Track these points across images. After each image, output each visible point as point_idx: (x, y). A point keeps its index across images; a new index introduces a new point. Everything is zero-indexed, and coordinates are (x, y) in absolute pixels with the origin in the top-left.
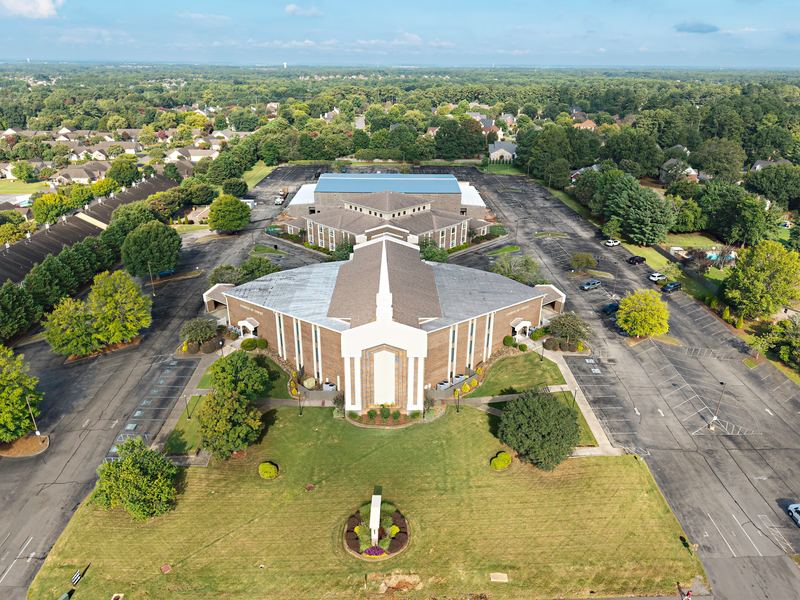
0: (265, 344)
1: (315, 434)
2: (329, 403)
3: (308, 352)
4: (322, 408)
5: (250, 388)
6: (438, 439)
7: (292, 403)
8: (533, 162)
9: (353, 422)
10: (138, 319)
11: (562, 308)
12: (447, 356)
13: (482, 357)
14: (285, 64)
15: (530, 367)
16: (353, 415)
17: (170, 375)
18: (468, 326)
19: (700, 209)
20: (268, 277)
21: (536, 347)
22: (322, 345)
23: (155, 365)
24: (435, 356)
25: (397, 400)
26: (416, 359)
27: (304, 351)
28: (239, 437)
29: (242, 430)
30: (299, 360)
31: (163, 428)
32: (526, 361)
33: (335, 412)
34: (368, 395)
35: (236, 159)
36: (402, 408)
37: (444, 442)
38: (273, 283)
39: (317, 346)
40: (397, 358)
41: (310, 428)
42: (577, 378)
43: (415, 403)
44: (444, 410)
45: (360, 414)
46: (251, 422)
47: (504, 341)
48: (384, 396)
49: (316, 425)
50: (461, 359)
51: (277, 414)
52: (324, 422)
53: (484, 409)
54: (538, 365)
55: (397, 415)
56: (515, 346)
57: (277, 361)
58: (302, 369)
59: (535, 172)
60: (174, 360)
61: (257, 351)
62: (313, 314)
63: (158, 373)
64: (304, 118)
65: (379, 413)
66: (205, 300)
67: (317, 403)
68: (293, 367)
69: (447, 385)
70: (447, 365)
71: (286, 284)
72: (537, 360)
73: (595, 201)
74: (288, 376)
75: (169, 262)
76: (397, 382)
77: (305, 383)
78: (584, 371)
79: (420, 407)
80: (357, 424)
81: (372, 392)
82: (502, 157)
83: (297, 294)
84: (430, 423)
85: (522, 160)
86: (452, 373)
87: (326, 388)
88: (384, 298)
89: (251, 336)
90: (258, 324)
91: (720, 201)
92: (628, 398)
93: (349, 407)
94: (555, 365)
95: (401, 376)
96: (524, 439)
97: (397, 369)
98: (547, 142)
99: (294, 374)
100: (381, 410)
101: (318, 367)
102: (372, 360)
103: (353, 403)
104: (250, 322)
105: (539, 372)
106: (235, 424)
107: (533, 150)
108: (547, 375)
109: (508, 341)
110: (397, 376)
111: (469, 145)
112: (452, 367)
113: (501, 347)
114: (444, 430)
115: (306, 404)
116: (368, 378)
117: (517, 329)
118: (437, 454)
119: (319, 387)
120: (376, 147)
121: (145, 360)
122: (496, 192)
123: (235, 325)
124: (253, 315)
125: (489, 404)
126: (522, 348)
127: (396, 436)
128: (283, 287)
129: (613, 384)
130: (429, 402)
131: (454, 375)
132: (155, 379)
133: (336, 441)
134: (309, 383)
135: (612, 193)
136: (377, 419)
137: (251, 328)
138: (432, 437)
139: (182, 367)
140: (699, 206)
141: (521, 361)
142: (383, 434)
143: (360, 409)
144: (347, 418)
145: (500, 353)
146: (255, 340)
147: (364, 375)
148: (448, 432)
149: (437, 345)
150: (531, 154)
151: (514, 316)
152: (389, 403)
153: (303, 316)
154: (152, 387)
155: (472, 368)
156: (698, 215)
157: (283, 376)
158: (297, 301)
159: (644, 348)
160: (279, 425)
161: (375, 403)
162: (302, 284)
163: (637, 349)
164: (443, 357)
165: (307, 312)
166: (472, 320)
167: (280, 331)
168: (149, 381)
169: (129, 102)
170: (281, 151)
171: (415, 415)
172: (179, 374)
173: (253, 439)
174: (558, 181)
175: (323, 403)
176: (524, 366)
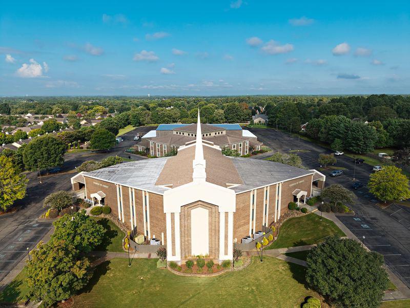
0: (109, 211)
1: (140, 282)
2: (154, 256)
3: (139, 214)
4: (148, 259)
5: (86, 240)
6: (249, 285)
7: (123, 255)
8: (279, 121)
9: (173, 271)
10: (15, 193)
11: (323, 185)
12: (249, 216)
13: (274, 219)
14: (149, 95)
15: (313, 224)
16: (173, 265)
17: (30, 234)
18: (263, 192)
19: (388, 134)
20: (117, 165)
21: (314, 210)
22: (150, 207)
23: (21, 227)
24: (241, 214)
25: (211, 251)
26: (227, 213)
27: (137, 215)
28: (61, 285)
29: (65, 279)
30: (133, 223)
31: (5, 278)
32: (308, 220)
33: (158, 263)
34: (186, 247)
35: (115, 121)
36: (214, 259)
37: (254, 288)
38: (119, 168)
39: (146, 209)
40: (211, 214)
41: (136, 276)
42: (353, 232)
43: (226, 253)
44: (249, 261)
45: (179, 264)
46: (76, 270)
47: (289, 206)
48: (200, 248)
49: (141, 274)
50: (259, 219)
51: (110, 265)
52: (149, 271)
53: (283, 258)
54: (318, 222)
55: (211, 265)
56: (298, 209)
57: (117, 223)
58: (135, 229)
59: (280, 126)
60: (37, 222)
61: (102, 216)
62: (145, 184)
63: (21, 233)
64: (155, 107)
65: (195, 263)
66: (72, 183)
67: (144, 256)
68: (128, 228)
69: (250, 239)
70: (248, 223)
71: (129, 169)
72: (317, 219)
73: (322, 133)
74: (123, 234)
75: (54, 161)
76: (211, 235)
77: (136, 239)
78: (356, 226)
79: (230, 257)
80: (177, 273)
81: (190, 244)
82: (260, 122)
83: (134, 174)
84: (240, 271)
85: (272, 122)
86: (252, 230)
87: (153, 243)
88: (199, 163)
89: (99, 205)
90: (104, 195)
91: (400, 128)
92: (401, 247)
93: (170, 258)
94: (331, 222)
95: (214, 231)
96: (337, 284)
97: (210, 224)
98: (286, 110)
99: (128, 233)
100: (197, 261)
101: (147, 226)
102: (189, 215)
103: (174, 254)
104: (99, 194)
105: (322, 228)
106: (60, 272)
107: (278, 115)
108: (328, 230)
109: (291, 207)
110: (210, 230)
111: (242, 115)
112: (252, 226)
113: (286, 211)
114: (252, 277)
115: (136, 256)
116: (186, 232)
117: (299, 196)
118: (250, 301)
119: (147, 242)
120: (192, 117)
121: (15, 224)
122: (260, 134)
123: (90, 198)
124: (102, 189)
125: (287, 254)
126: (304, 210)
127: (211, 284)
128: (125, 170)
129: (383, 236)
130: (237, 253)
131: (254, 232)
132: (16, 237)
133: (158, 289)
134: (139, 239)
135: (332, 126)
136: (194, 268)
137: (99, 199)
138: (243, 284)
139: (41, 228)
140: (388, 132)
141: (304, 220)
142: (200, 281)
143: (179, 259)
144: (169, 268)
145: (287, 215)
146: (101, 207)
147: (183, 229)
148: (256, 279)
149: (242, 205)
150: (277, 117)
151: (295, 187)
152: (204, 255)
153: (136, 186)
154: (11, 244)
155: (267, 226)
156: (388, 137)
157: (120, 235)
158: (134, 177)
159: (393, 209)
160: (109, 274)
161: (192, 254)
162: (141, 168)
163: (389, 211)
164: (246, 216)
165: (140, 183)
166: (267, 187)
167: (120, 199)
168: (10, 239)
169: (68, 106)
170: (141, 119)
171: (226, 264)
172: (36, 233)
173: (78, 288)
174: (295, 128)
175: (150, 255)
176: (308, 224)
